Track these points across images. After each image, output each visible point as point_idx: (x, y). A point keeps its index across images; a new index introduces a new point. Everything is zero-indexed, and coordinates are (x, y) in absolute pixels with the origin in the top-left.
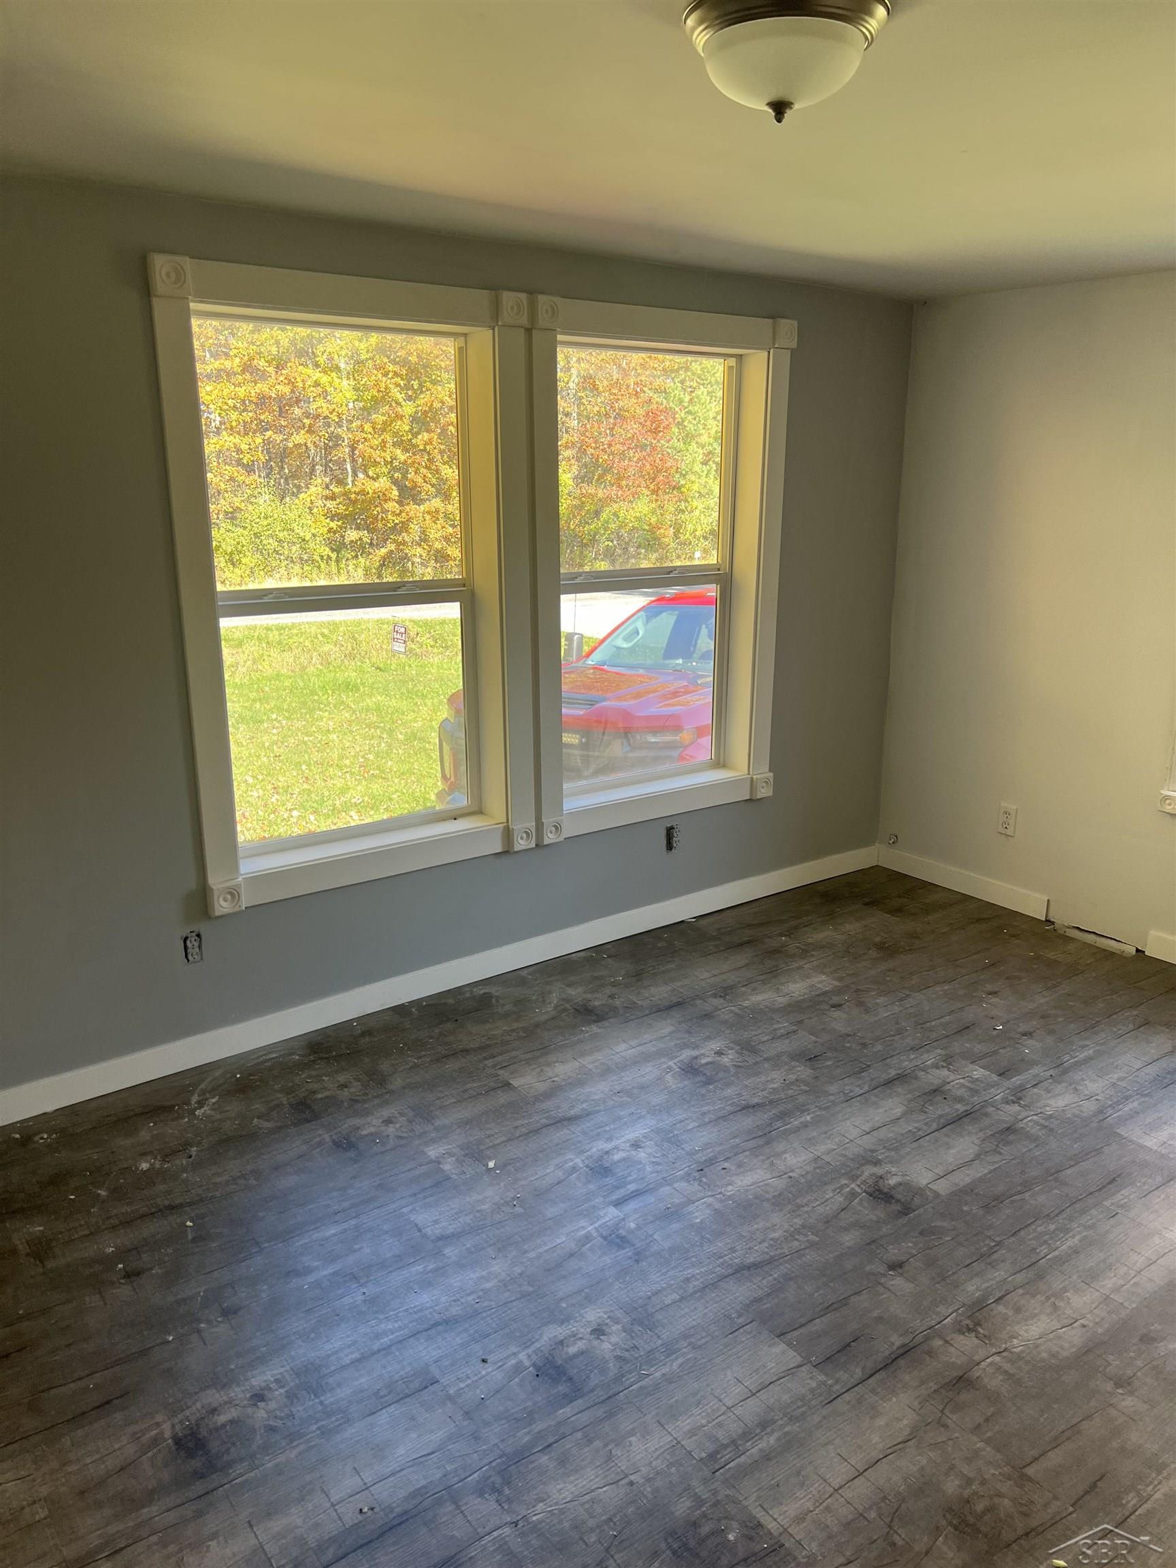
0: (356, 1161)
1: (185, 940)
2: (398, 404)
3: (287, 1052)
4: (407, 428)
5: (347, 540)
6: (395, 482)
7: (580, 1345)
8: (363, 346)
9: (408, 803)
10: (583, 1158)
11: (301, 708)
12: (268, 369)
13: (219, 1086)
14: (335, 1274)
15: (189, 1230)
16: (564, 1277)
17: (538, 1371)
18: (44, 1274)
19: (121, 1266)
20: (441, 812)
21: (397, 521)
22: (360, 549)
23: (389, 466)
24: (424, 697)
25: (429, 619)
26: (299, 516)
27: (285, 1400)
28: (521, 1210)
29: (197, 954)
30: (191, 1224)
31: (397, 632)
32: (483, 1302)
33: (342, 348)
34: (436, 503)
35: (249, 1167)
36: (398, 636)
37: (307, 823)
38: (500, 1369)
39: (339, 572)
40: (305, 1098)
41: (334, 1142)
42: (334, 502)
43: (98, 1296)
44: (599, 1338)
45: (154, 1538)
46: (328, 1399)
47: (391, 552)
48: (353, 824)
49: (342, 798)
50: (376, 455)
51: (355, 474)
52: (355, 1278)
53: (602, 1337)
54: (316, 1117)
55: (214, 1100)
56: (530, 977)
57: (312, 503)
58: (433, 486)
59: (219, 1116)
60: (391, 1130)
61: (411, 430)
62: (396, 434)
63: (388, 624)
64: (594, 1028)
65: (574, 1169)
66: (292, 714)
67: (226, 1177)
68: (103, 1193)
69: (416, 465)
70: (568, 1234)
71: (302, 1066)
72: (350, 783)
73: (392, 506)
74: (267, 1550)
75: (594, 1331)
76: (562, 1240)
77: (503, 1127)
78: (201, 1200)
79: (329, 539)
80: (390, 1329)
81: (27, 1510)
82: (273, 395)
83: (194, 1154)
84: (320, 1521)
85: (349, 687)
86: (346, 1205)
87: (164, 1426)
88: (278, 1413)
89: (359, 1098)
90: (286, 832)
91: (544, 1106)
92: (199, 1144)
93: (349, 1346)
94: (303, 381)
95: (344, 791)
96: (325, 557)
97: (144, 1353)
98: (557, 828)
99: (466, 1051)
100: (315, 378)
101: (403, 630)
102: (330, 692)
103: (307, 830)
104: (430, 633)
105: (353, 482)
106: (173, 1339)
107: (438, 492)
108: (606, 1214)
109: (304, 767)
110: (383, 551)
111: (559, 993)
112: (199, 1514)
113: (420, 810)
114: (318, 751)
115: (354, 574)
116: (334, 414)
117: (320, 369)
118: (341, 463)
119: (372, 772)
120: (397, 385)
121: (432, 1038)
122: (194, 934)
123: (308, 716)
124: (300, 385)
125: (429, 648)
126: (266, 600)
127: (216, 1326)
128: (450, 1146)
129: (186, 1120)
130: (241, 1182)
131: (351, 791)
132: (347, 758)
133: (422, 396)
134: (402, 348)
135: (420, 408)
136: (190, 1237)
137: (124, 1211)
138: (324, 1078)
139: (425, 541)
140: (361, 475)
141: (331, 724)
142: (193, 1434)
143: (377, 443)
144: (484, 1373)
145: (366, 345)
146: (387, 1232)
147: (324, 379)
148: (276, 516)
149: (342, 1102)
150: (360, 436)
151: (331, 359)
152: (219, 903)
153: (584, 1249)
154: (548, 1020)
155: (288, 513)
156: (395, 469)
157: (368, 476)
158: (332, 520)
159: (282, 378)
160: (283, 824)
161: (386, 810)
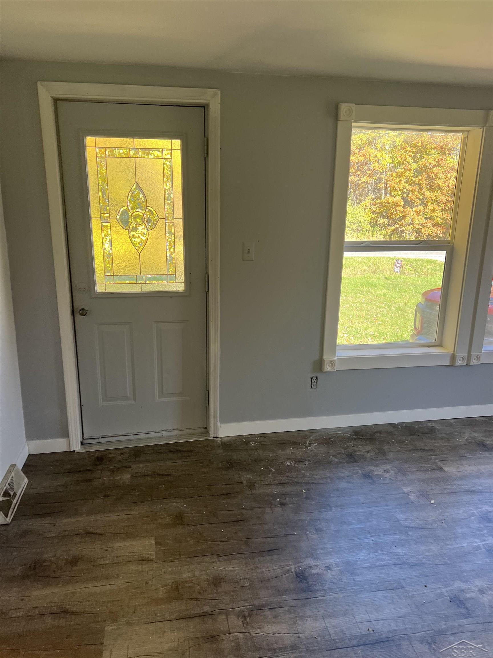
0: (372, 484)
1: (312, 378)
2: (409, 164)
3: (345, 432)
4: (412, 175)
5: (378, 223)
6: (403, 198)
7: (472, 595)
8: (398, 140)
9: (394, 337)
10: (478, 511)
11: (352, 292)
12: (356, 151)
13: (318, 439)
14: (361, 528)
15: (304, 494)
16: (465, 562)
17: (451, 599)
18: (251, 494)
19: (278, 500)
20: (412, 343)
21: (401, 215)
22: (383, 227)
23: (401, 191)
24: (405, 292)
25: (411, 258)
26: (360, 212)
27: (339, 573)
28: (446, 526)
29: (315, 385)
30: (305, 491)
31: (397, 263)
32: (426, 560)
33: (389, 140)
34: (421, 207)
35: (328, 475)
36: (397, 265)
37: (350, 340)
38: (433, 592)
39: (373, 236)
40: (352, 452)
41: (363, 474)
42: (375, 207)
43: (270, 509)
44: (482, 595)
45: (286, 609)
46: (357, 579)
47: (397, 228)
48: (369, 343)
49: (366, 332)
50: (396, 186)
51: (386, 194)
52: (369, 532)
53: (483, 594)
54: (355, 461)
55: (315, 445)
56: (454, 424)
57: (366, 207)
58: (420, 199)
59: (317, 451)
60: (387, 475)
61: (413, 176)
62: (406, 178)
63: (392, 259)
64: (486, 454)
65: (473, 515)
66: (348, 294)
67: (318, 477)
68: (273, 470)
69: (414, 191)
70: (468, 543)
71: (350, 439)
72: (369, 326)
73: (400, 208)
74: (330, 631)
75: (479, 591)
76: (465, 544)
77: (439, 487)
78: (309, 483)
79: (370, 222)
80: (384, 559)
81: (242, 581)
82: (356, 161)
83: (307, 464)
84: (351, 627)
85: (372, 285)
86: (367, 501)
87: (292, 567)
88: (336, 577)
89: (374, 458)
90: (341, 343)
91: (460, 482)
92: (309, 460)
93: (366, 560)
94: (370, 155)
95: (367, 328)
96: (368, 230)
97: (286, 536)
98: (478, 358)
99: (422, 450)
100: (375, 154)
101: (400, 262)
102: (364, 286)
103: (350, 343)
104: (410, 264)
105: (384, 198)
106: (296, 534)
107: (422, 203)
108: (488, 540)
109: (351, 317)
110: (393, 228)
111: (468, 434)
112: (304, 606)
113: (399, 341)
114: (357, 311)
115: (380, 236)
116: (381, 169)
117: (377, 150)
118: (380, 190)
119: (379, 322)
120: (410, 156)
121: (407, 440)
122: (315, 377)
123: (354, 296)
124: (368, 157)
125: (410, 271)
126: (362, 245)
127: (313, 534)
128: (414, 489)
129: (304, 450)
130: (325, 480)
131: (370, 329)
132: (369, 315)
133: (421, 161)
134: (415, 140)
135: (419, 166)
136: (304, 496)
137: (280, 479)
138: (360, 446)
139: (413, 224)
140: (388, 195)
141: (364, 300)
142: (302, 573)
143: (397, 181)
144: (425, 591)
145: (399, 139)
146: (384, 517)
147: (379, 154)
148: (350, 212)
149: (367, 458)
150: (390, 178)
151: (383, 145)
152: (326, 366)
153: (476, 552)
154: (463, 445)
155: (355, 210)
156: (403, 193)
157: (392, 196)
158: (373, 214)
159: (361, 154)
160: (340, 339)
161: (384, 339)
